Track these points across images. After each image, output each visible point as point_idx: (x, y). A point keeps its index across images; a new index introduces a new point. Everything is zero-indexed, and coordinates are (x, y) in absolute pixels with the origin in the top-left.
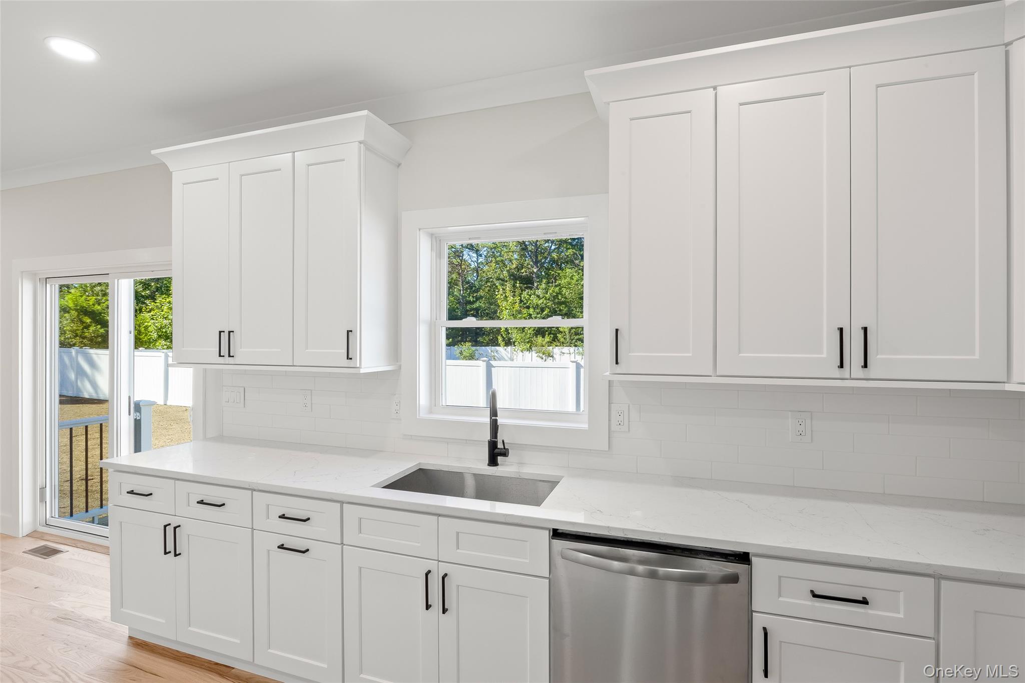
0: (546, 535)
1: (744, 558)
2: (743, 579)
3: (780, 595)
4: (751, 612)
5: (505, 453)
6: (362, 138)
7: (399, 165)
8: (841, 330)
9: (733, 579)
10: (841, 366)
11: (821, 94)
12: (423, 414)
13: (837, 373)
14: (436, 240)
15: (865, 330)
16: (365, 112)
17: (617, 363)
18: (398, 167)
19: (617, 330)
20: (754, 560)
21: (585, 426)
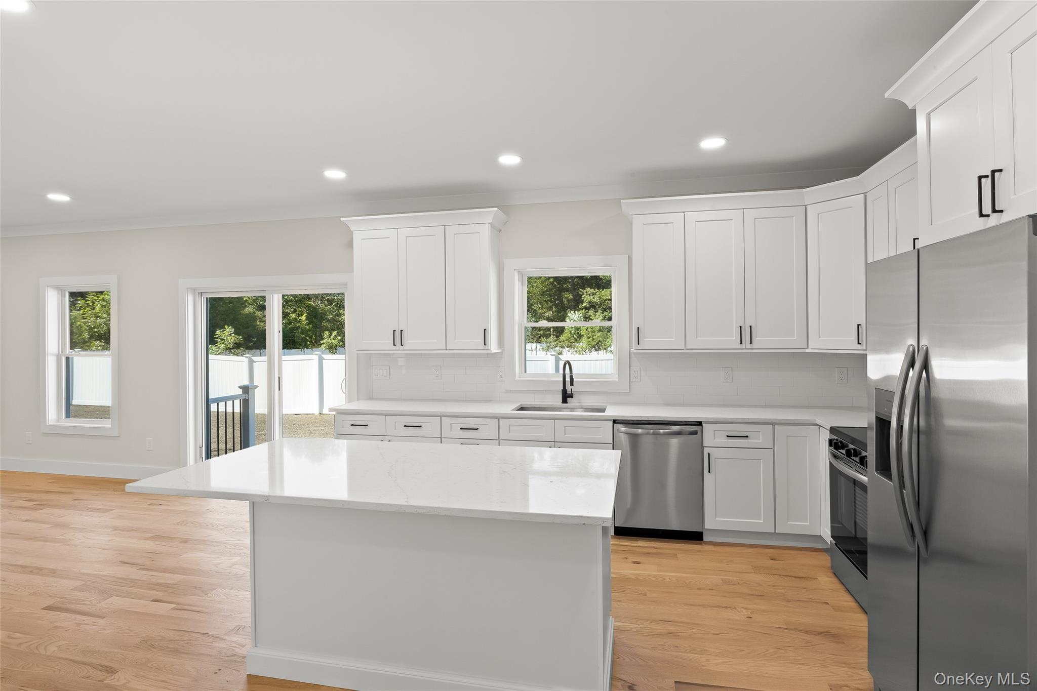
0: (611, 423)
1: (700, 424)
2: (699, 433)
3: (714, 439)
4: (703, 447)
5: (571, 396)
6: (491, 221)
7: (500, 231)
8: (741, 327)
9: (695, 433)
10: (741, 343)
11: (732, 220)
12: (517, 378)
13: (739, 346)
14: (521, 274)
15: (751, 327)
16: (496, 209)
17: (638, 344)
18: (499, 232)
19: (638, 328)
20: (704, 425)
21: (617, 380)
